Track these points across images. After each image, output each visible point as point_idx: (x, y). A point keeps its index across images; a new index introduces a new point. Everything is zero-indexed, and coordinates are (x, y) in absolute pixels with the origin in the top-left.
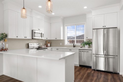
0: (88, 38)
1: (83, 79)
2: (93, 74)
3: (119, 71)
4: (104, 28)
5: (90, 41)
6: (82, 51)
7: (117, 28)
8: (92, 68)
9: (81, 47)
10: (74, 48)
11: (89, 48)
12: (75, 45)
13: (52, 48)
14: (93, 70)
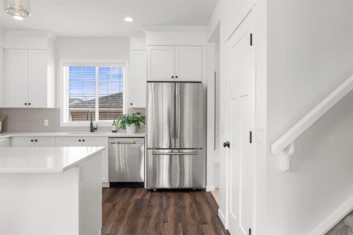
0: (133, 106)
1: (126, 220)
2: (149, 202)
3: (206, 184)
4: (175, 82)
5: (138, 113)
6: (119, 143)
7: (200, 82)
8: (145, 187)
9: (113, 132)
10: (92, 134)
11: (137, 131)
12: (94, 126)
13: (10, 138)
14: (149, 190)
